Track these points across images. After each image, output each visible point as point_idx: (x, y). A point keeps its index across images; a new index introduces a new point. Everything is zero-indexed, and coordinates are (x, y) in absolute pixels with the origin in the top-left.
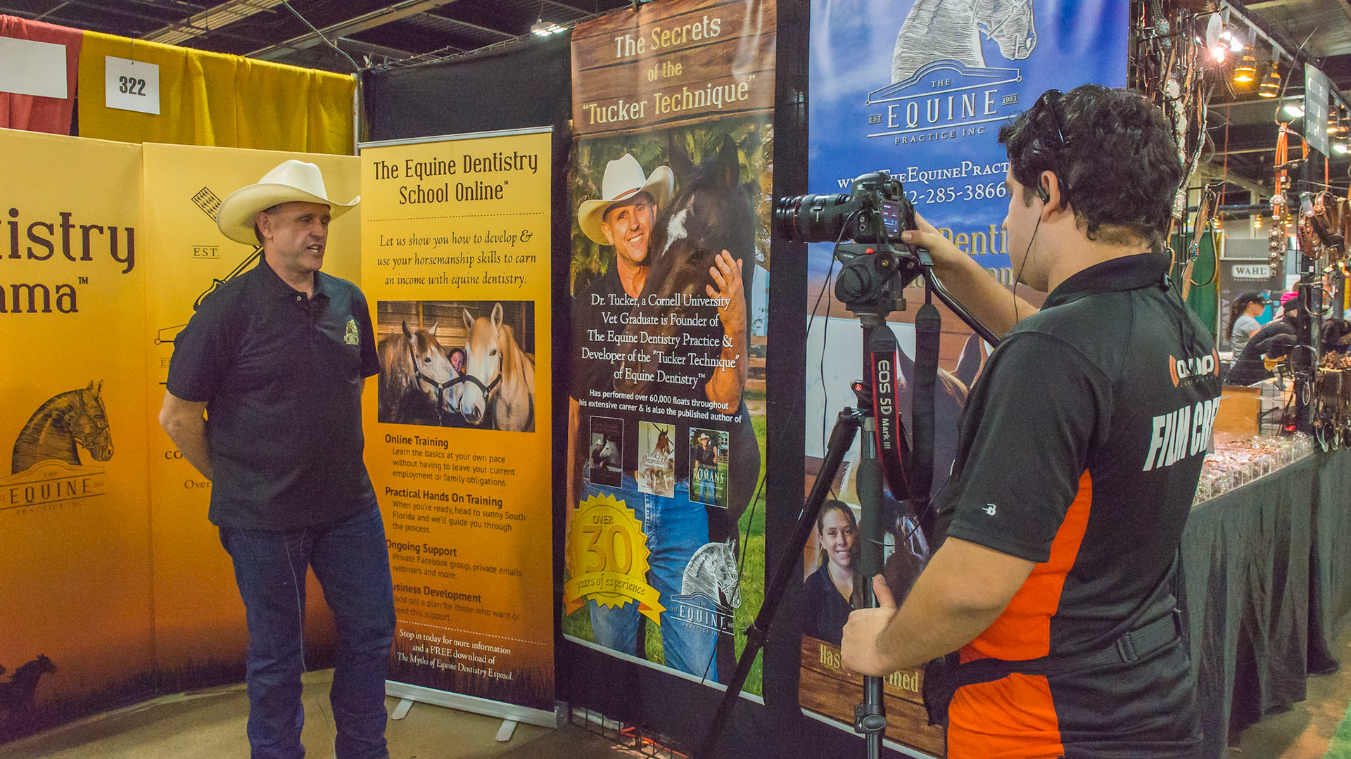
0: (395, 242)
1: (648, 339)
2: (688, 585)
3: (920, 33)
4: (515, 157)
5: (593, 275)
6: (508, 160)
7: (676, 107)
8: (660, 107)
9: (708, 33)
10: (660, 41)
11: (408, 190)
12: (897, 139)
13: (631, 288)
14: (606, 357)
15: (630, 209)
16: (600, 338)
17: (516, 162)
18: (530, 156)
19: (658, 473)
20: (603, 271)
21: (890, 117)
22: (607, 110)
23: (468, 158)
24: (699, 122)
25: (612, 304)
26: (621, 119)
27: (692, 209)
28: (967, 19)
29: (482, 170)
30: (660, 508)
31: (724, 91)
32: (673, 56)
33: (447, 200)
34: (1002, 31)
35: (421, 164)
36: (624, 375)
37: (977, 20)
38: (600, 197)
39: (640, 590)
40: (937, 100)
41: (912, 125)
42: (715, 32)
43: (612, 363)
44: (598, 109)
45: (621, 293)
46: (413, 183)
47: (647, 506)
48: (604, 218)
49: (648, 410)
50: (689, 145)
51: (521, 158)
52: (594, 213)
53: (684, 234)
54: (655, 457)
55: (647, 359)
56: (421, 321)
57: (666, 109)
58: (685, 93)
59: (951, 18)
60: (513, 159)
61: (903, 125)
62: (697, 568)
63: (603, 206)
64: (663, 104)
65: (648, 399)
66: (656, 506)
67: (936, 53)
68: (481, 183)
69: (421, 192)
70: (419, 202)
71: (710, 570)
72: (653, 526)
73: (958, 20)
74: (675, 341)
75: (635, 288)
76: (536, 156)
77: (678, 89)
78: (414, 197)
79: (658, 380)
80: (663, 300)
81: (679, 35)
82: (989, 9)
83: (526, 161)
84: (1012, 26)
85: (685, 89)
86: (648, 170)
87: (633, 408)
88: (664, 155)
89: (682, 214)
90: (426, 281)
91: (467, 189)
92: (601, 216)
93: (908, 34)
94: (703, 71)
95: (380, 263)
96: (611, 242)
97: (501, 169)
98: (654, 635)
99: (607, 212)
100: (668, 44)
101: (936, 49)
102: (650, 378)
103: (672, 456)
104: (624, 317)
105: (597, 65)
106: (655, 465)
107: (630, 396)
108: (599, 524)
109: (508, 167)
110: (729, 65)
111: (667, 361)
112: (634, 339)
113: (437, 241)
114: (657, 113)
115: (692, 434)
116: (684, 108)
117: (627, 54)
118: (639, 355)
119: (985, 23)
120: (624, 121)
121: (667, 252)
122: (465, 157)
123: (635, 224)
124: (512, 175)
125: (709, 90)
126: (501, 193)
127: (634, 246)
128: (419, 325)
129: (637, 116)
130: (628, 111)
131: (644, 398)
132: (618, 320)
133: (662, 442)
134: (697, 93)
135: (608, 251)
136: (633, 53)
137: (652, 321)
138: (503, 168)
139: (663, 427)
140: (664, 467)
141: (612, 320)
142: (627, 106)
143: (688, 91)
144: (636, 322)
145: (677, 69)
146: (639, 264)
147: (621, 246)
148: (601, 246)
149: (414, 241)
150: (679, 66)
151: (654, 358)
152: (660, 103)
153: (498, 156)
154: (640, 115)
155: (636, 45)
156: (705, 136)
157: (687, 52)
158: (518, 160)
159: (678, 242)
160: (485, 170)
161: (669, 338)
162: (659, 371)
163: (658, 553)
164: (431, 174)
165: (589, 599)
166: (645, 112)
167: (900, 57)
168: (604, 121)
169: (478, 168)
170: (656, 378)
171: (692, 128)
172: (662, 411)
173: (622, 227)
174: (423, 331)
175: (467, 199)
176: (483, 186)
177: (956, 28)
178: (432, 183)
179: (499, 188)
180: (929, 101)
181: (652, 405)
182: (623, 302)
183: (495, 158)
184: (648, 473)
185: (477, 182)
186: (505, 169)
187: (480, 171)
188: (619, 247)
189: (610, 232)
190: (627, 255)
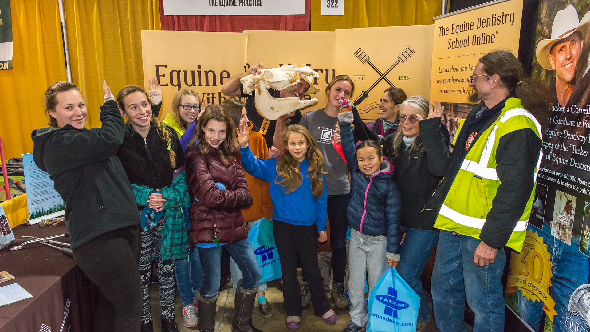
0: (444, 70)
1: (568, 135)
2: (572, 306)
6: (499, 18)
11: (452, 41)
13: (562, 100)
15: (567, 44)
17: (503, 19)
18: (511, 14)
19: (563, 227)
23: (480, 19)
25: (551, 110)
30: (561, 249)
33: (468, 46)
35: (458, 26)
36: (551, 157)
38: (550, 37)
39: (545, 297)
43: (546, 149)
45: (556, 102)
46: (453, 37)
47: (555, 245)
48: (551, 52)
49: (562, 183)
51: (506, 15)
52: (545, 48)
54: (563, 215)
55: (565, 149)
56: (452, 114)
60: (502, 17)
62: (579, 298)
63: (550, 44)
65: (563, 176)
66: (560, 247)
68: (485, 34)
69: (457, 42)
70: (456, 48)
71: (587, 302)
72: (555, 259)
74: (583, 139)
75: (564, 100)
78: (454, 45)
79: (570, 165)
80: (580, 109)
83: (508, 17)
87: (554, 180)
90: (456, 92)
91: (478, 38)
92: (548, 50)
95: (438, 82)
96: (553, 68)
98: (549, 328)
99: (552, 48)
102: (566, 162)
103: (572, 218)
104: (556, 119)
106: (563, 221)
107: (553, 172)
108: (527, 248)
109: (499, 22)
111: (577, 153)
112: (559, 134)
113: (462, 69)
115: (586, 206)
118: (561, 146)
121: (586, 74)
122: (478, 19)
123: (570, 55)
124: (500, 28)
126: (494, 39)
127: (567, 71)
128: (451, 116)
131: (561, 175)
132: (552, 121)
133: (568, 208)
137: (571, 123)
138: (496, 24)
139: (570, 197)
140: (567, 224)
141: (549, 120)
144: (562, 123)
146: (568, 83)
147: (559, 70)
148: (547, 70)
149: (453, 70)
151: (570, 149)
153: (494, 16)
158: (504, 17)
161: (580, 136)
162: (572, 159)
163: (557, 277)
164: (462, 31)
165: (518, 290)
170: (569, 163)
172: (570, 186)
173: (561, 57)
174: (452, 119)
175: (477, 44)
178: (463, 36)
179: (493, 37)
181: (565, 181)
182: (556, 109)
183: (493, 18)
184: (558, 224)
185: (482, 33)
186: (497, 24)
187: (485, 26)
188: (558, 72)
189: (553, 61)
190: (562, 77)
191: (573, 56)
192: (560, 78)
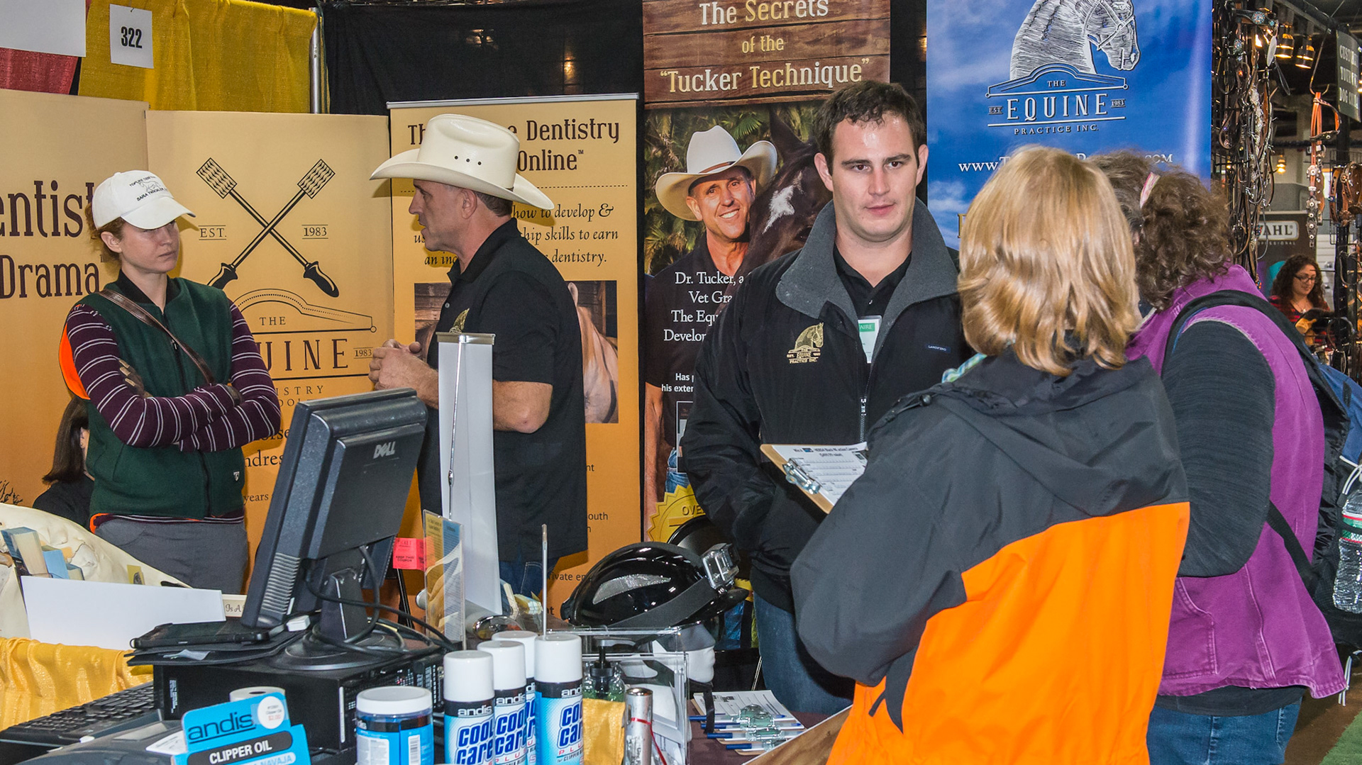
3: (1037, 37)
4: (592, 124)
5: (677, 252)
6: (583, 128)
7: (778, 82)
8: (758, 81)
9: (815, 12)
10: (757, 13)
12: (1016, 130)
13: (725, 265)
14: (695, 338)
15: (722, 183)
16: (688, 318)
17: (593, 130)
18: (610, 125)
20: (690, 247)
21: (1010, 109)
22: (691, 79)
23: (532, 124)
24: (806, 100)
25: (701, 282)
26: (708, 89)
27: (799, 186)
28: (1078, 30)
29: (551, 137)
31: (834, 70)
32: (772, 30)
34: (1109, 44)
37: (1087, 33)
38: (685, 170)
40: (1053, 98)
41: (1030, 119)
42: (823, 11)
44: (680, 77)
45: (712, 270)
48: (690, 192)
50: (794, 122)
51: (599, 125)
52: (678, 185)
53: (790, 210)
57: (765, 84)
58: (789, 70)
59: (1064, 27)
60: (589, 126)
61: (1022, 118)
63: (688, 179)
64: (762, 78)
67: (1052, 57)
68: (550, 152)
73: (1071, 30)
75: (730, 266)
76: (617, 124)
77: (782, 64)
81: (778, 10)
82: (1098, 24)
83: (605, 130)
84: (1117, 41)
85: (788, 65)
86: (743, 143)
88: (764, 129)
89: (789, 190)
91: (531, 157)
92: (685, 190)
93: (1025, 37)
94: (809, 49)
96: (699, 217)
97: (574, 138)
99: (693, 186)
100: (767, 17)
101: (1051, 53)
104: (717, 296)
105: (677, 31)
109: (583, 135)
110: (839, 46)
114: (755, 85)
116: (788, 83)
117: (715, 22)
119: (1094, 36)
120: (712, 92)
121: (770, 228)
122: (529, 122)
123: (729, 199)
124: (588, 144)
125: (817, 69)
126: (575, 163)
127: (729, 222)
129: (729, 87)
130: (717, 82)
132: (710, 299)
134: (803, 70)
135: (694, 227)
136: (722, 22)
138: (577, 136)
141: (703, 299)
142: (716, 76)
143: (791, 67)
145: (778, 44)
146: (735, 240)
147: (711, 221)
148: (686, 221)
150: (780, 41)
152: (758, 76)
153: (570, 122)
154: (731, 87)
155: (725, 14)
156: (814, 114)
157: (790, 28)
158: (596, 128)
159: (783, 219)
160: (554, 138)
166: (738, 84)
167: (1018, 56)
168: (688, 89)
169: (545, 135)
171: (798, 105)
173: (712, 202)
175: (531, 169)
176: (552, 154)
177: (1069, 37)
179: (572, 158)
180: (1046, 99)
182: (715, 280)
183: (567, 125)
185: (544, 151)
186: (579, 137)
187: (548, 138)
188: (707, 222)
189: (697, 207)
190: (719, 232)
191: (736, 201)
192: (714, 233)
